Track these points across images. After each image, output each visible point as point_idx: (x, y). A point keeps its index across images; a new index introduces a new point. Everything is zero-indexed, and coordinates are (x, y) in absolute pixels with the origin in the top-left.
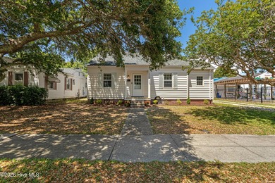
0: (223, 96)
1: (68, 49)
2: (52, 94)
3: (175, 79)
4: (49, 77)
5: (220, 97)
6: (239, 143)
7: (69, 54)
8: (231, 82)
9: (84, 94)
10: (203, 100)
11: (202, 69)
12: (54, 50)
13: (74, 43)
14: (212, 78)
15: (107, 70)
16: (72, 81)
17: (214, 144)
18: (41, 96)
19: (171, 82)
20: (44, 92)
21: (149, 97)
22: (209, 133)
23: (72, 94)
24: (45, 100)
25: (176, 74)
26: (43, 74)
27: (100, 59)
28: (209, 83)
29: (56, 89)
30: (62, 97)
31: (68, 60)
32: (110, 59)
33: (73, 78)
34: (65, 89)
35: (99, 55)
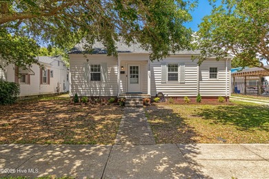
0: (242, 91)
1: (43, 32)
2: (25, 90)
3: (183, 71)
4: (21, 69)
5: (239, 92)
6: (262, 155)
7: (45, 38)
8: (253, 74)
9: (64, 88)
10: (217, 98)
11: (217, 59)
12: (26, 34)
13: (52, 24)
14: (228, 70)
15: (95, 60)
16: (50, 73)
17: (231, 157)
18: (11, 92)
19: (177, 75)
20: (13, 87)
21: (149, 93)
22: (225, 142)
23: (49, 88)
24: (16, 98)
25: (182, 64)
26: (12, 66)
27: (86, 46)
28: (225, 76)
29: (29, 83)
30: (37, 92)
31: (44, 46)
32: (98, 45)
33: (51, 69)
34: (41, 83)
35: (85, 41)
